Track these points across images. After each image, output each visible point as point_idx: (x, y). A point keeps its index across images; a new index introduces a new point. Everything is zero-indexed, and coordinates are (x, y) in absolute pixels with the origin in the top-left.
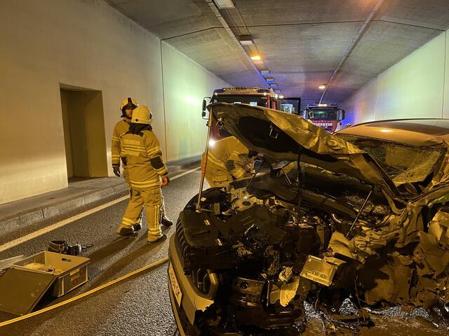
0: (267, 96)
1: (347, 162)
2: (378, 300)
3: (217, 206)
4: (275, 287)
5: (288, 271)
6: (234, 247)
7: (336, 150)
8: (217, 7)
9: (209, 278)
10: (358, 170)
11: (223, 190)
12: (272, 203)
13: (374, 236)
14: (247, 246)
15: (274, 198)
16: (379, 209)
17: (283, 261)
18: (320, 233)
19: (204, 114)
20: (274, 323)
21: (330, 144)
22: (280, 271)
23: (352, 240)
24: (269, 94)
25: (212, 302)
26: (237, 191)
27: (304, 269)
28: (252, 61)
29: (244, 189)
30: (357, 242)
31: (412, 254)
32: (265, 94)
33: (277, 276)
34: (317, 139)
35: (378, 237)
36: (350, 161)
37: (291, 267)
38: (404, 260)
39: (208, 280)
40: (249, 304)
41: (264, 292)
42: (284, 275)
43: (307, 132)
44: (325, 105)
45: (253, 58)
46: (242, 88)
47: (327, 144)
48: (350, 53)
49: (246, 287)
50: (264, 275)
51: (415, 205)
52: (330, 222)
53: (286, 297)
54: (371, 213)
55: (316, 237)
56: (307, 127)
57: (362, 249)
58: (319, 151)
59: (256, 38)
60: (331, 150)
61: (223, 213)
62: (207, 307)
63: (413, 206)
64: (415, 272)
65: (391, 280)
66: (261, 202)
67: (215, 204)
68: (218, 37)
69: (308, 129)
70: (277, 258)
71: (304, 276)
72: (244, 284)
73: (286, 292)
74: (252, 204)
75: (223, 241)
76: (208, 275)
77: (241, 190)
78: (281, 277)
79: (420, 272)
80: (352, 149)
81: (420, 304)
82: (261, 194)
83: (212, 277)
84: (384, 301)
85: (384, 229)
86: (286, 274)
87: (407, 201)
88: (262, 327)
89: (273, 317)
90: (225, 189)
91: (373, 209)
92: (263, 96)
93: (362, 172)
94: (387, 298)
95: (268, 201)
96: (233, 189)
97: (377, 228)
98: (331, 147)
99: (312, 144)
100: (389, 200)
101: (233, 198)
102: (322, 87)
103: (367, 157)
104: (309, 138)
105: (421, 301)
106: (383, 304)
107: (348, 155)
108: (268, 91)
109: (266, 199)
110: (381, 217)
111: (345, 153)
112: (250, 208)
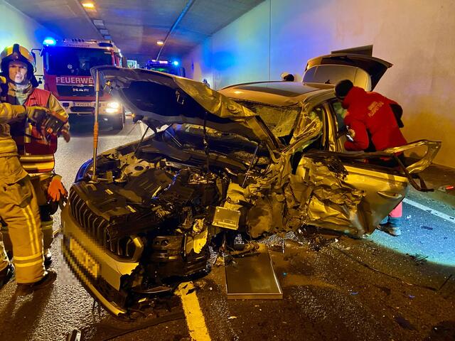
0: (111, 51)
1: (243, 123)
2: (261, 232)
3: (110, 173)
4: (190, 238)
7: (235, 114)
9: (134, 243)
10: (251, 130)
11: (111, 157)
12: (163, 165)
13: (262, 182)
14: (164, 207)
15: (165, 160)
16: (262, 160)
17: (196, 215)
18: (219, 186)
20: (191, 268)
21: (230, 108)
22: (193, 223)
23: (247, 188)
24: (112, 48)
25: (137, 264)
26: (126, 156)
27: (215, 219)
28: (84, 8)
29: (132, 154)
30: (251, 189)
31: (284, 193)
32: (108, 48)
33: (191, 228)
34: (220, 104)
35: (265, 183)
36: (245, 123)
37: (201, 218)
38: (279, 198)
39: (133, 245)
40: (170, 258)
41: (182, 245)
42: (197, 226)
43: (212, 98)
44: (166, 62)
45: (84, 5)
46: (80, 41)
47: (228, 109)
48: (188, 10)
49: (166, 244)
50: (179, 230)
51: (287, 153)
52: (223, 176)
53: (198, 245)
54: (256, 165)
55: (216, 190)
56: (211, 94)
57: (255, 194)
58: (222, 115)
60: (231, 114)
61: (117, 181)
62: (133, 270)
63: (286, 155)
64: (286, 206)
65: (270, 215)
66: (152, 165)
67: (108, 173)
69: (213, 96)
70: (190, 214)
72: (163, 242)
73: (199, 241)
74: (145, 168)
75: (133, 206)
76: (132, 240)
77: (129, 156)
78: (195, 229)
79: (289, 205)
80: (247, 112)
81: (290, 229)
82: (150, 157)
83: (136, 241)
84: (265, 232)
85: (269, 176)
86: (199, 225)
87: (281, 151)
88: (180, 275)
89: (190, 264)
90: (113, 155)
91: (258, 160)
92: (106, 51)
93: (254, 132)
94: (267, 230)
95: (159, 163)
96: (121, 155)
97: (263, 175)
98: (231, 111)
99: (216, 109)
100: (271, 151)
101: (122, 164)
102: (160, 43)
103: (258, 118)
104: (214, 103)
105: (291, 227)
106: (265, 235)
107: (244, 117)
108: (111, 45)
109: (157, 162)
110: (264, 166)
111: (242, 115)
112: (144, 173)
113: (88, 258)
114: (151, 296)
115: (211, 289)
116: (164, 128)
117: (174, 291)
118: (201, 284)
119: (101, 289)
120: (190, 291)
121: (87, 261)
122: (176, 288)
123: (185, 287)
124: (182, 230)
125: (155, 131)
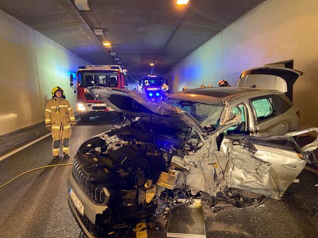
0: (118, 72)
2: (198, 191)
4: (143, 192)
5: (150, 182)
6: (118, 172)
8: (77, 9)
11: (101, 138)
12: (134, 143)
14: (125, 171)
15: (135, 140)
18: (166, 157)
19: (72, 85)
20: (144, 213)
22: (145, 182)
23: (183, 159)
24: (118, 70)
25: (107, 207)
26: (111, 137)
28: (104, 46)
29: (115, 136)
30: (186, 160)
32: (116, 70)
33: (144, 185)
36: (178, 117)
37: (151, 179)
39: (104, 194)
40: (128, 205)
41: (137, 196)
42: (148, 184)
44: (155, 76)
45: (104, 44)
46: (99, 66)
48: (168, 43)
49: (126, 195)
50: (136, 186)
51: (213, 136)
52: (170, 151)
53: (149, 197)
55: (163, 160)
58: (162, 113)
59: (106, 31)
60: (168, 112)
61: (104, 153)
62: (103, 211)
68: (78, 29)
70: (143, 175)
71: (159, 184)
72: (125, 194)
73: (149, 194)
74: (122, 145)
75: (108, 169)
76: (103, 191)
77: (113, 137)
78: (146, 185)
80: (179, 111)
81: (219, 190)
83: (106, 191)
84: (201, 191)
85: (199, 151)
87: (208, 135)
89: (143, 210)
90: (103, 137)
94: (202, 189)
95: (131, 142)
96: (108, 137)
98: (168, 110)
101: (108, 143)
102: (152, 64)
106: (201, 193)
108: (118, 68)
109: (130, 141)
112: (121, 148)
113: (79, 202)
114: (117, 230)
115: (157, 229)
116: (137, 119)
117: (132, 228)
118: (151, 225)
119: (85, 223)
120: (143, 229)
121: (78, 205)
122: (134, 226)
123: (140, 227)
124: (138, 186)
125: (131, 121)
